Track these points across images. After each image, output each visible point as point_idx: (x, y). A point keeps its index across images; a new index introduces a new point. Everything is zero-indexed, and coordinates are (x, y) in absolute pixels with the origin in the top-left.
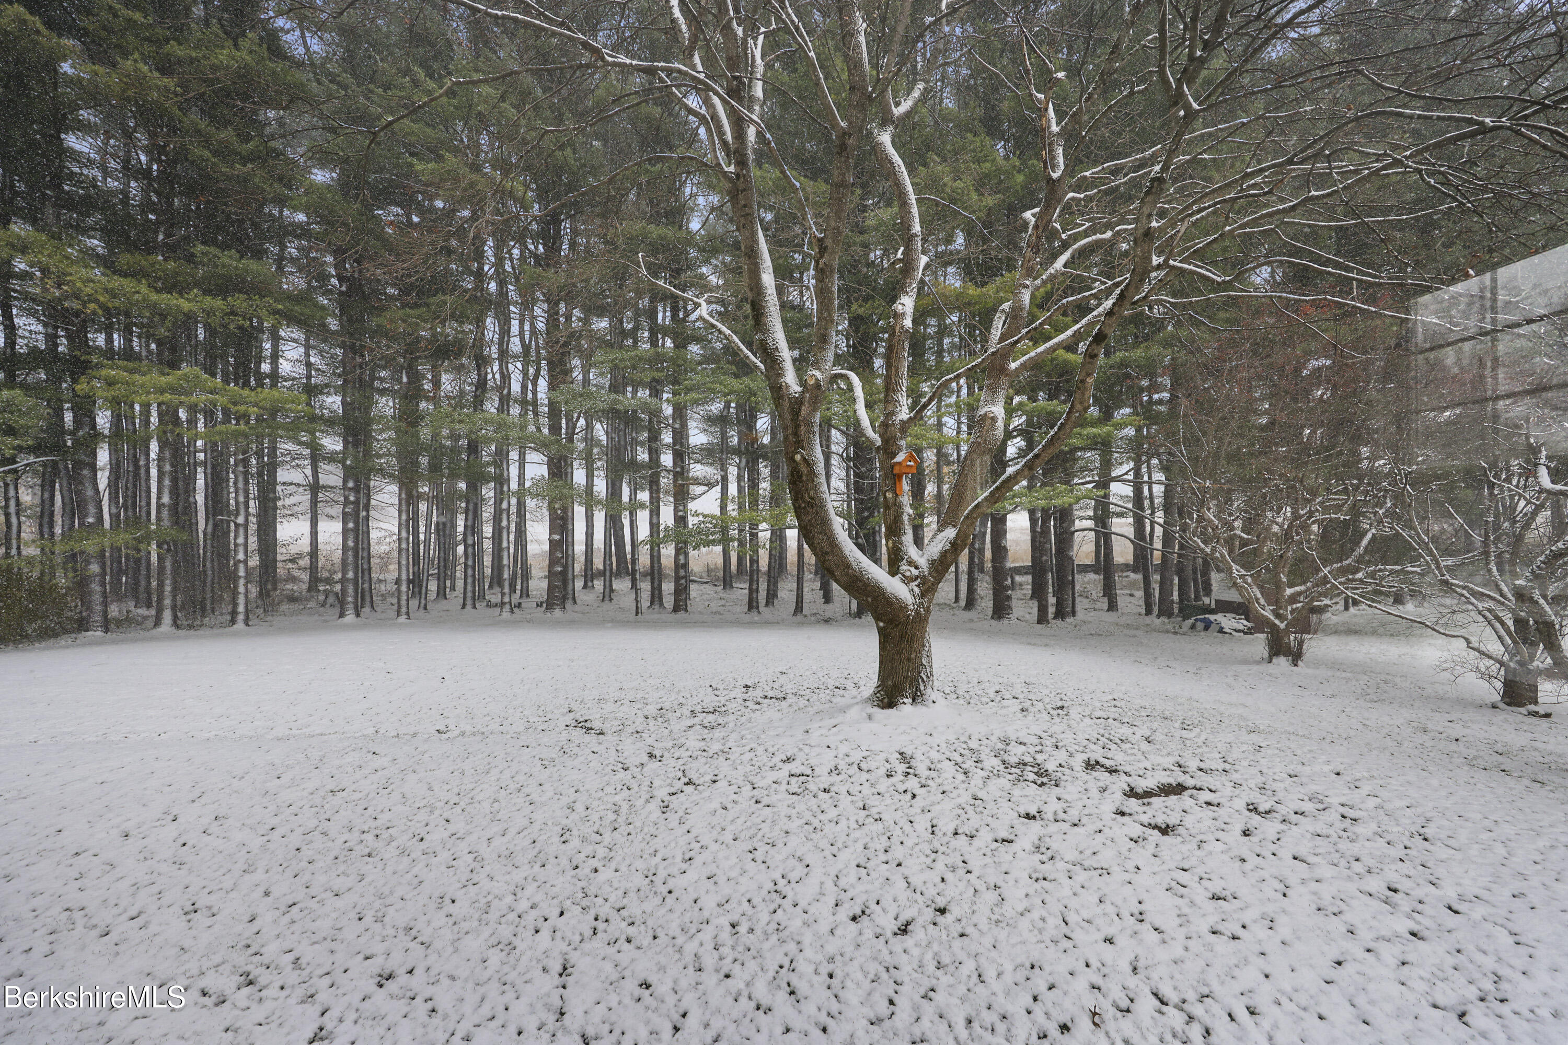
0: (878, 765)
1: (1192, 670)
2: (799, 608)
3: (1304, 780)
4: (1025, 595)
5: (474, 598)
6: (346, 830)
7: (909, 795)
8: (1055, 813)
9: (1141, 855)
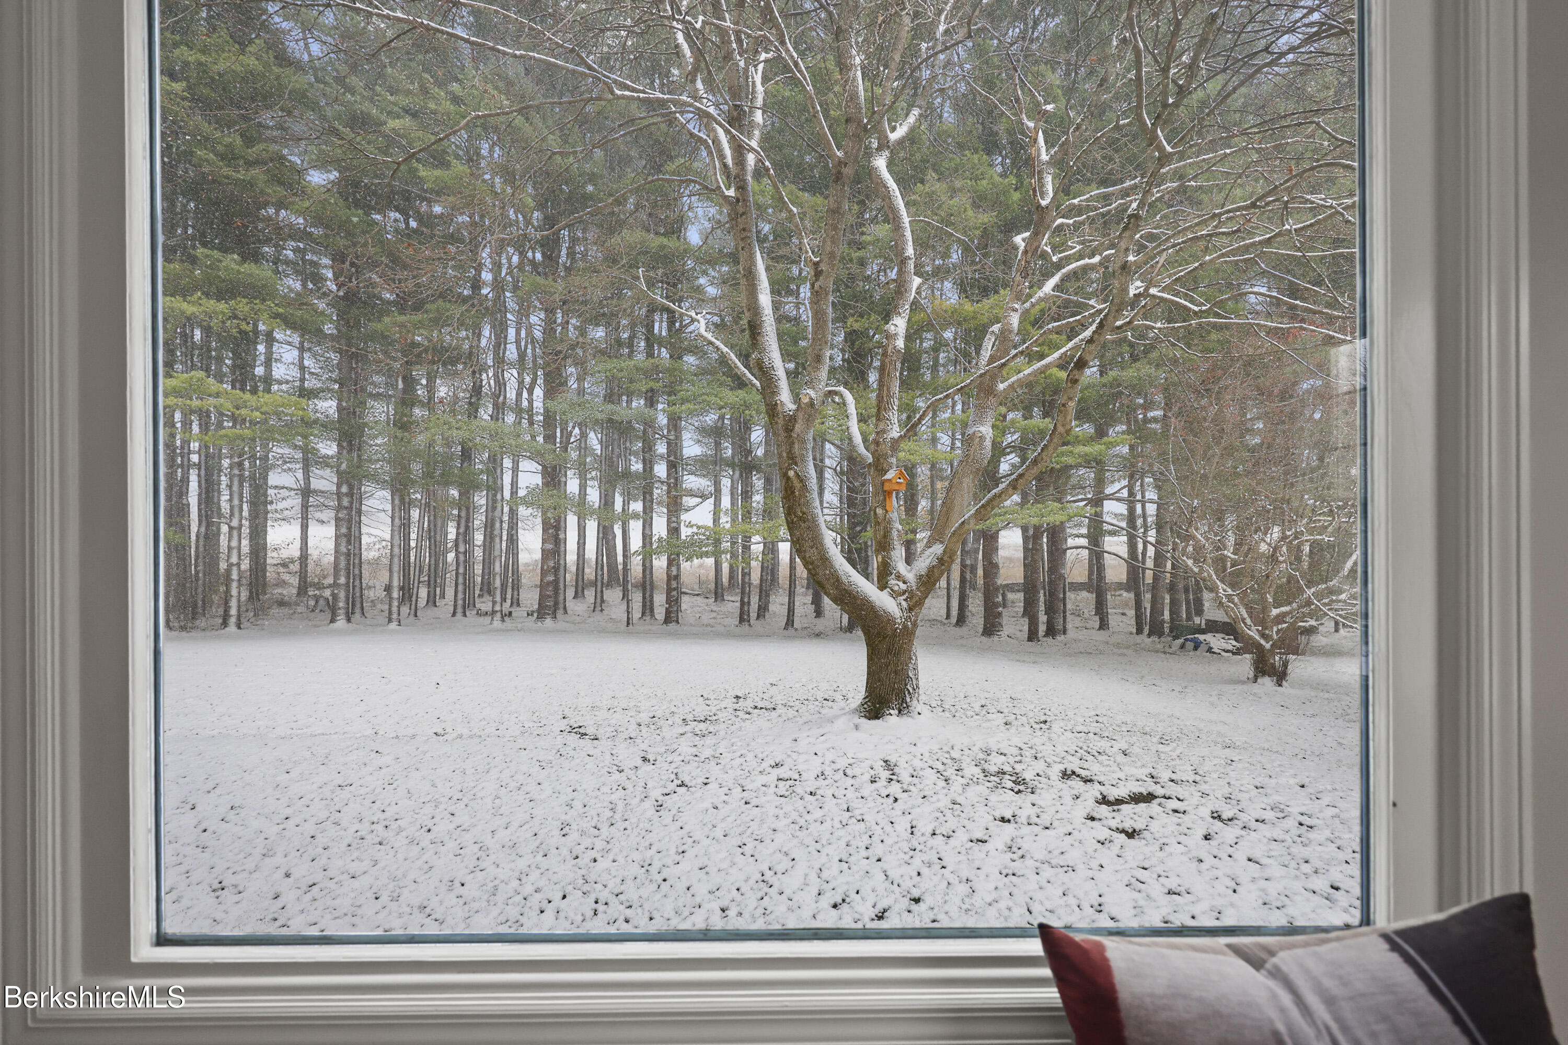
0: (863, 772)
1: (1178, 688)
2: (790, 622)
3: (1269, 791)
4: (1017, 612)
5: (464, 608)
6: (356, 821)
7: (891, 799)
8: (1029, 817)
9: (1106, 855)
